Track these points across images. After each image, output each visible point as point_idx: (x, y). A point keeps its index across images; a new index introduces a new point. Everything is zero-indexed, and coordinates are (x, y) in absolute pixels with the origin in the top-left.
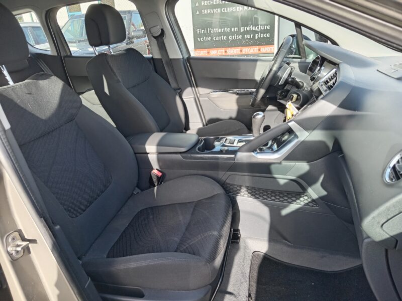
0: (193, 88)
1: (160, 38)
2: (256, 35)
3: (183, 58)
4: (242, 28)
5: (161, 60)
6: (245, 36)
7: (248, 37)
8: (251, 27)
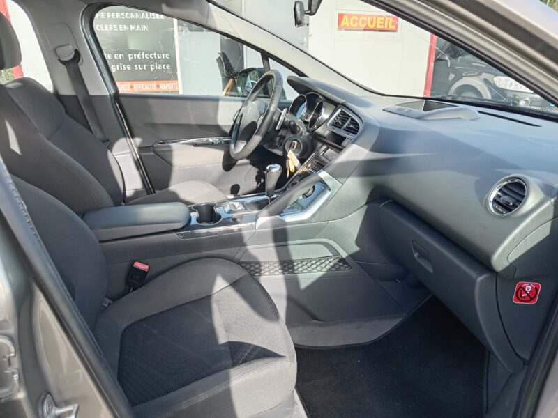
0: (128, 139)
1: (73, 64)
2: (151, 66)
3: (110, 95)
4: (130, 55)
5: (76, 97)
6: (136, 66)
7: (140, 69)
8: (143, 54)
